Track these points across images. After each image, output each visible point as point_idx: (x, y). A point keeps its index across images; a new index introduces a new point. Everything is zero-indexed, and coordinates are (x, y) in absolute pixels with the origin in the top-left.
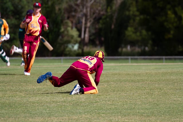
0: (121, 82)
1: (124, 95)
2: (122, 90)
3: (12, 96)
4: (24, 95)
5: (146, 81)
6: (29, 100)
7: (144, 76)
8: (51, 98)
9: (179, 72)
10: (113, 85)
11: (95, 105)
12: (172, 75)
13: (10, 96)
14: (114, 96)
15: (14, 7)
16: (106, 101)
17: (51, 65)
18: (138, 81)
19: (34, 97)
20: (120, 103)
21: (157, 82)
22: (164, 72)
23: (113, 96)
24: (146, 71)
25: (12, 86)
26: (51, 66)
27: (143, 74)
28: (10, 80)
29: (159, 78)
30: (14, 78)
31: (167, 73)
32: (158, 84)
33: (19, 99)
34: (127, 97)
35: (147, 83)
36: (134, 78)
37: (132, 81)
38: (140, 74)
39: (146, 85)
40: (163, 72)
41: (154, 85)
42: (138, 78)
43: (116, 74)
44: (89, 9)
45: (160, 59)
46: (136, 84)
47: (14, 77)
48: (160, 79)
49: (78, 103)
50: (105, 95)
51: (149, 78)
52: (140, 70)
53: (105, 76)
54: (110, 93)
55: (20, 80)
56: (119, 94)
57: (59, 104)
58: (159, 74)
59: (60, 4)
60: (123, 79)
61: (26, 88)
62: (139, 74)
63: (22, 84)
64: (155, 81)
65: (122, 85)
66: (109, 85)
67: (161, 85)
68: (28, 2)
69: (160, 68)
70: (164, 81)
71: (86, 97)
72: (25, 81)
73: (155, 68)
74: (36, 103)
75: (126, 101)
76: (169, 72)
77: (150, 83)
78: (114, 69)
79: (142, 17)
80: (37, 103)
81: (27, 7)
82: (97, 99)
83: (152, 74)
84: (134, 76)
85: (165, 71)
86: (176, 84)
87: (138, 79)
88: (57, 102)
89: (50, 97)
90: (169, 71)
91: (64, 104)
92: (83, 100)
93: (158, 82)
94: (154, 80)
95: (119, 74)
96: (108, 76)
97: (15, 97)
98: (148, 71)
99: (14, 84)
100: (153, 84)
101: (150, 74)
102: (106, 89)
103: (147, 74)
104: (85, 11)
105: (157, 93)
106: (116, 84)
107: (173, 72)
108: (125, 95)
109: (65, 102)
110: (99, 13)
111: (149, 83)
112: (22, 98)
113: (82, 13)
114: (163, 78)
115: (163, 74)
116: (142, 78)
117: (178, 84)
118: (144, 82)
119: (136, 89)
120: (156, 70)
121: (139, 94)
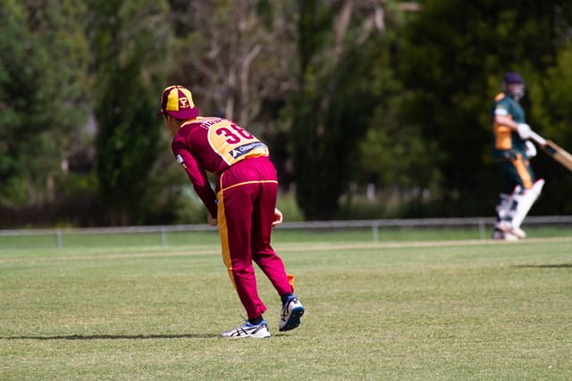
0: (353, 302)
1: (364, 343)
2: (359, 327)
3: (15, 353)
4: (51, 350)
5: (431, 298)
6: (69, 364)
7: (423, 281)
8: (137, 354)
9: (532, 267)
10: (327, 310)
11: (275, 376)
12: (512, 276)
13: (8, 351)
14: (335, 347)
15: (12, 74)
16: (308, 361)
17: (132, 253)
18: (406, 296)
19: (85, 355)
20: (352, 368)
21: (465, 298)
22: (487, 269)
23: (331, 345)
24: (432, 267)
25: (13, 322)
26: (131, 256)
27: (421, 274)
28: (5, 302)
29: (472, 287)
30: (17, 296)
31: (497, 272)
32: (468, 306)
33: (36, 361)
34: (375, 349)
35: (436, 302)
36: (395, 287)
37: (388, 296)
38: (412, 274)
39: (433, 310)
40: (482, 269)
41: (456, 308)
42: (408, 288)
43: (338, 277)
44: (244, 77)
45: (468, 227)
46: (399, 306)
47: (19, 293)
48: (475, 288)
49: (222, 371)
50: (304, 343)
51: (442, 287)
52: (410, 263)
53: (302, 283)
54: (322, 336)
55: (38, 300)
56: (348, 339)
57: (162, 373)
58: (472, 275)
59: (154, 60)
60: (361, 291)
61: (56, 327)
62: (410, 276)
63: (42, 312)
64: (459, 296)
65: (356, 311)
66: (318, 311)
67: (480, 308)
68: (55, 58)
69: (475, 257)
70: (486, 296)
71: (246, 350)
72: (52, 304)
73: (458, 257)
74: (89, 372)
75: (371, 361)
76: (502, 269)
77: (443, 302)
78: (330, 262)
79: (410, 95)
80: (95, 373)
81: (50, 72)
82: (280, 355)
83: (450, 275)
84: (395, 282)
85: (488, 265)
86: (525, 304)
87: (405, 292)
88: (155, 368)
89: (134, 353)
90: (502, 265)
91: (177, 374)
92: (237, 360)
93: (470, 300)
94: (458, 293)
95: (348, 277)
96: (311, 283)
97: (23, 355)
98: (437, 267)
99: (21, 315)
100: (454, 305)
101: (442, 274)
102: (308, 325)
103: (433, 273)
104: (231, 80)
105: (467, 333)
106: (340, 306)
108: (367, 342)
109: (181, 367)
110: (277, 88)
111: (441, 304)
112: (45, 356)
113: (223, 88)
114: (485, 286)
115: (483, 273)
116: (418, 289)
117: (533, 305)
118: (426, 300)
119: (402, 322)
120: (461, 263)
121: (412, 337)
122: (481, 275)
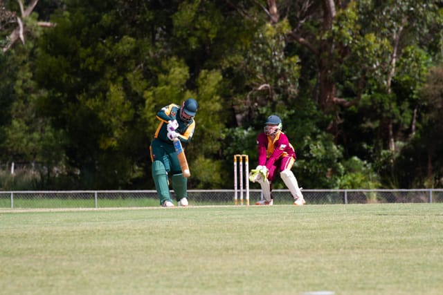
5: (39, 254)
7: (35, 239)
9: (122, 229)
12: (105, 237)
18: (19, 253)
21: (66, 254)
22: (87, 231)
24: (43, 229)
27: (34, 234)
29: (73, 246)
31: (95, 233)
32: (68, 260)
35: (43, 258)
36: (12, 245)
37: (5, 252)
38: (26, 234)
39: (39, 264)
40: (83, 231)
41: (58, 262)
42: (22, 246)
45: (86, 196)
46: (13, 260)
48: (75, 246)
51: (49, 245)
52: (26, 226)
58: (74, 235)
62: (25, 236)
64: (62, 253)
67: (77, 263)
69: (79, 221)
70: (83, 252)
73: (66, 221)
76: (99, 230)
77: (49, 257)
83: (57, 235)
84: (12, 240)
85: (88, 228)
86: (113, 260)
87: (19, 249)
90: (99, 228)
93: (70, 256)
94: (61, 250)
98: (47, 229)
100: (57, 259)
101: (51, 235)
103: (43, 234)
105: (63, 282)
107: (109, 231)
111: (46, 259)
114: (83, 245)
115: (84, 234)
116: (30, 247)
117: (118, 260)
118: (35, 256)
119: (13, 273)
120: (67, 226)
121: (19, 286)
122: (81, 236)
